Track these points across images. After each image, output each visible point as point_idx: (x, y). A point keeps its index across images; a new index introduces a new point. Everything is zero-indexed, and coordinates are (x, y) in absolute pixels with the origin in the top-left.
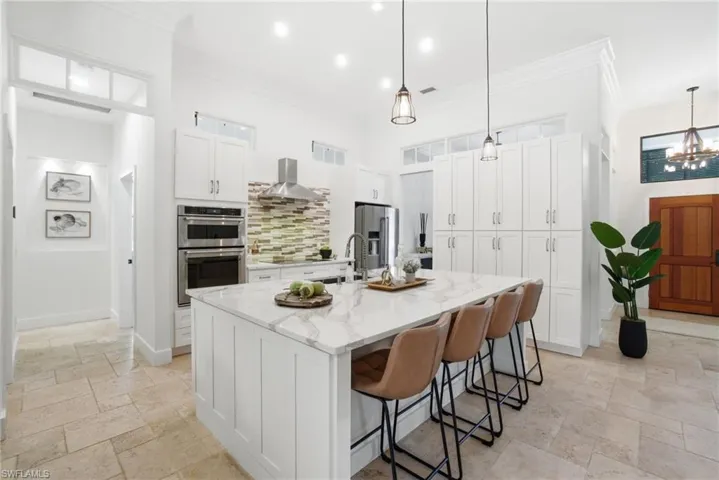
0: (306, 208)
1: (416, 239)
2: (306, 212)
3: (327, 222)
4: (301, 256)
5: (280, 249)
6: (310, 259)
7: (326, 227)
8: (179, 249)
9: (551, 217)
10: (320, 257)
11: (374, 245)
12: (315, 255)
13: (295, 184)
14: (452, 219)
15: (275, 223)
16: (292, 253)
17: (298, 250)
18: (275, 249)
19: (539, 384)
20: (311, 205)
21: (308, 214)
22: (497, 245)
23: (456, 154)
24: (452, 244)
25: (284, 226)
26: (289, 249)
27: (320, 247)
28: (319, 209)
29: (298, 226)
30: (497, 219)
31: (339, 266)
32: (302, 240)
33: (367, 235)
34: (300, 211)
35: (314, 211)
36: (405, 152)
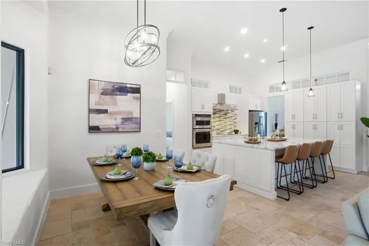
0: (228, 113)
1: (272, 126)
2: (228, 115)
3: (236, 119)
4: (226, 132)
5: (219, 129)
6: (229, 134)
7: (235, 121)
8: (193, 129)
9: (341, 116)
10: (234, 133)
11: (257, 128)
12: (231, 132)
13: (225, 103)
14: (294, 117)
15: (217, 119)
16: (222, 131)
17: (225, 130)
18: (217, 129)
19: (333, 178)
20: (230, 111)
21: (229, 115)
22: (315, 128)
23: (295, 90)
24: (294, 127)
25: (220, 120)
26: (222, 129)
27: (233, 129)
28: (233, 113)
29: (226, 120)
30: (315, 117)
31: (243, 136)
32: (226, 126)
33: (254, 124)
34: (225, 114)
35: (231, 114)
36: (270, 87)
